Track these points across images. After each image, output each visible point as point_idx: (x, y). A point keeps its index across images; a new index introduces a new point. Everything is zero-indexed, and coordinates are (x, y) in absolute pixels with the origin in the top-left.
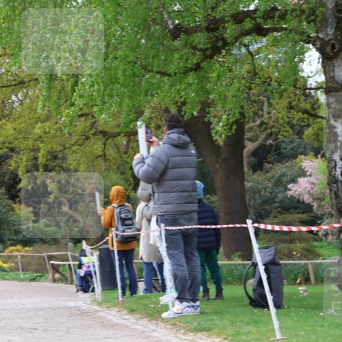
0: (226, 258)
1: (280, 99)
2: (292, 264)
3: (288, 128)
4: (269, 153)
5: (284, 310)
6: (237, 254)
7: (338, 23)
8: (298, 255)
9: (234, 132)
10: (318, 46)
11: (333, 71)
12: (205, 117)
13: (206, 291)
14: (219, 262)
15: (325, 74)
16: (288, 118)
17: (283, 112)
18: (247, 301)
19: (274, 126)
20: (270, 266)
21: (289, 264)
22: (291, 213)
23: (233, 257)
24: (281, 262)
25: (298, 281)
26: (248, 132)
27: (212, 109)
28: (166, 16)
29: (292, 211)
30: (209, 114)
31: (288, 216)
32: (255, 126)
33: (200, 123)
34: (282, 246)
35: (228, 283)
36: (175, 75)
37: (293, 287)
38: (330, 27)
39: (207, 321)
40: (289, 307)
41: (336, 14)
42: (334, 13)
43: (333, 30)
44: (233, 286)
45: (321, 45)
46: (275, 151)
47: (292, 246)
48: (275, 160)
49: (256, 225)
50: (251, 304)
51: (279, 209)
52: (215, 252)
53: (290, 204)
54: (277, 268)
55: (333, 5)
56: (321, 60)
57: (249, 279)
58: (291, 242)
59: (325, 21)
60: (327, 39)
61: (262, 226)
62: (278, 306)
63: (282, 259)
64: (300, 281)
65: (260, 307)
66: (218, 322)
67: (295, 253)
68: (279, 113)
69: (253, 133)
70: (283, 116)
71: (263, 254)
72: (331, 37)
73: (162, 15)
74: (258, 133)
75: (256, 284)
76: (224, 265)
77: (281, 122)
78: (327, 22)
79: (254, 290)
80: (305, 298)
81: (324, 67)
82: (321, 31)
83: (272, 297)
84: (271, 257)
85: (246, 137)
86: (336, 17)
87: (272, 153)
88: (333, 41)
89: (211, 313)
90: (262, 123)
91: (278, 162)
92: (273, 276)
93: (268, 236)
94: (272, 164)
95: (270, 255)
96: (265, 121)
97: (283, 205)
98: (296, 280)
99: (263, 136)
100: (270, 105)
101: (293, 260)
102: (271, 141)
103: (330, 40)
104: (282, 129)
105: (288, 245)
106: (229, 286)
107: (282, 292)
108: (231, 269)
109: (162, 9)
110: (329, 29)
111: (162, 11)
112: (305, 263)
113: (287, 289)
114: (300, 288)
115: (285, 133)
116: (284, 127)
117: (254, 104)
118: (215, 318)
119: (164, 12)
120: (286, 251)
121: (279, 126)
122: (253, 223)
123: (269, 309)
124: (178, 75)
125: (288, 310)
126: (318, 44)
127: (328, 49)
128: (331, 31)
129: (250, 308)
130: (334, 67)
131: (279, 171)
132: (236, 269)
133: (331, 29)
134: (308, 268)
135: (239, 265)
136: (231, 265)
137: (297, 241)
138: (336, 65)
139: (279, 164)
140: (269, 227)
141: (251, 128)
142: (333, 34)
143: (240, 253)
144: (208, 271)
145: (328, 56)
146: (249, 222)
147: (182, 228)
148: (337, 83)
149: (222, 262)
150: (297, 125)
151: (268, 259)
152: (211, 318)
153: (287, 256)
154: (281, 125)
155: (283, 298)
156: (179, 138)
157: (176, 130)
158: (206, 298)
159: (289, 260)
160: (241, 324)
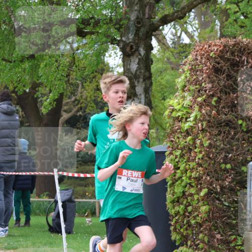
0: (37, 196)
1: (90, 82)
2: (85, 202)
3: (93, 105)
4: (79, 122)
5: (73, 235)
6: (45, 194)
7: (136, 31)
8: (89, 196)
9: (55, 106)
10: (121, 46)
11: (130, 64)
12: (35, 93)
13: (18, 220)
14: (31, 199)
15: (124, 66)
16: (94, 96)
17: (91, 93)
18: (47, 228)
19: (83, 102)
20: (67, 203)
21: (82, 202)
22: (89, 165)
23: (42, 195)
24: (76, 200)
25: (86, 214)
26: (65, 106)
27: (40, 89)
28: (13, 19)
29: (89, 163)
30: (38, 92)
31: (85, 167)
32: (71, 101)
33: (30, 97)
34: (79, 189)
35: (36, 214)
36: (14, 62)
37: (83, 218)
38: (131, 33)
39: (15, 242)
40: (77, 233)
41: (136, 24)
42: (135, 24)
43: (133, 35)
44: (39, 217)
45: (123, 45)
46: (83, 120)
47: (86, 188)
48: (82, 126)
49: (60, 173)
50: (50, 230)
51: (80, 162)
52: (29, 192)
53: (89, 159)
54: (72, 204)
55: (135, 18)
56: (122, 56)
57: (51, 212)
58: (86, 186)
59: (128, 29)
60: (128, 42)
61: (65, 174)
62: (68, 232)
63: (77, 198)
64: (88, 214)
65: (56, 232)
66: (22, 243)
67: (87, 194)
68: (89, 93)
69: (69, 106)
70: (91, 95)
71: (63, 194)
72: (131, 40)
73: (10, 18)
74: (72, 107)
75: (55, 215)
76: (35, 201)
77: (89, 99)
78: (129, 30)
79: (53, 220)
80: (89, 227)
81: (123, 62)
82: (124, 36)
83: (65, 226)
84: (69, 197)
85: (63, 109)
86: (136, 26)
87: (81, 121)
88: (132, 44)
89: (19, 236)
90: (76, 100)
91: (84, 128)
92: (68, 210)
93: (70, 182)
94: (80, 129)
95: (68, 195)
96: (78, 98)
97: (84, 159)
98: (85, 214)
99: (75, 109)
100: (83, 87)
101: (85, 199)
102: (81, 113)
103: (130, 42)
104: (89, 104)
105: (83, 188)
106: (36, 217)
107: (73, 222)
108: (39, 204)
109: (10, 14)
110: (130, 35)
111: (10, 15)
112: (94, 202)
113: (77, 220)
114: (87, 219)
115: (90, 108)
116: (91, 104)
117: (71, 86)
118: (22, 240)
119: (12, 16)
120: (81, 193)
121: (87, 103)
122: (58, 172)
123: (62, 234)
124: (16, 62)
125: (76, 235)
126: (121, 45)
127: (128, 49)
128: (131, 37)
129: (48, 233)
130: (131, 62)
131: (84, 135)
132: (43, 204)
133: (132, 35)
134: (95, 205)
135: (46, 201)
136: (40, 201)
137: (90, 186)
138: (132, 60)
139: (84, 130)
140: (70, 175)
141: (67, 103)
142: (133, 38)
143: (47, 193)
144: (22, 205)
145: (127, 54)
146: (55, 170)
147: (5, 173)
148: (132, 73)
149: (33, 199)
150: (100, 102)
151: (66, 197)
152: (18, 240)
153: (81, 196)
154: (89, 102)
155: (73, 226)
156: (8, 108)
157: (6, 102)
158: (17, 225)
159: (82, 199)
160: (40, 244)
